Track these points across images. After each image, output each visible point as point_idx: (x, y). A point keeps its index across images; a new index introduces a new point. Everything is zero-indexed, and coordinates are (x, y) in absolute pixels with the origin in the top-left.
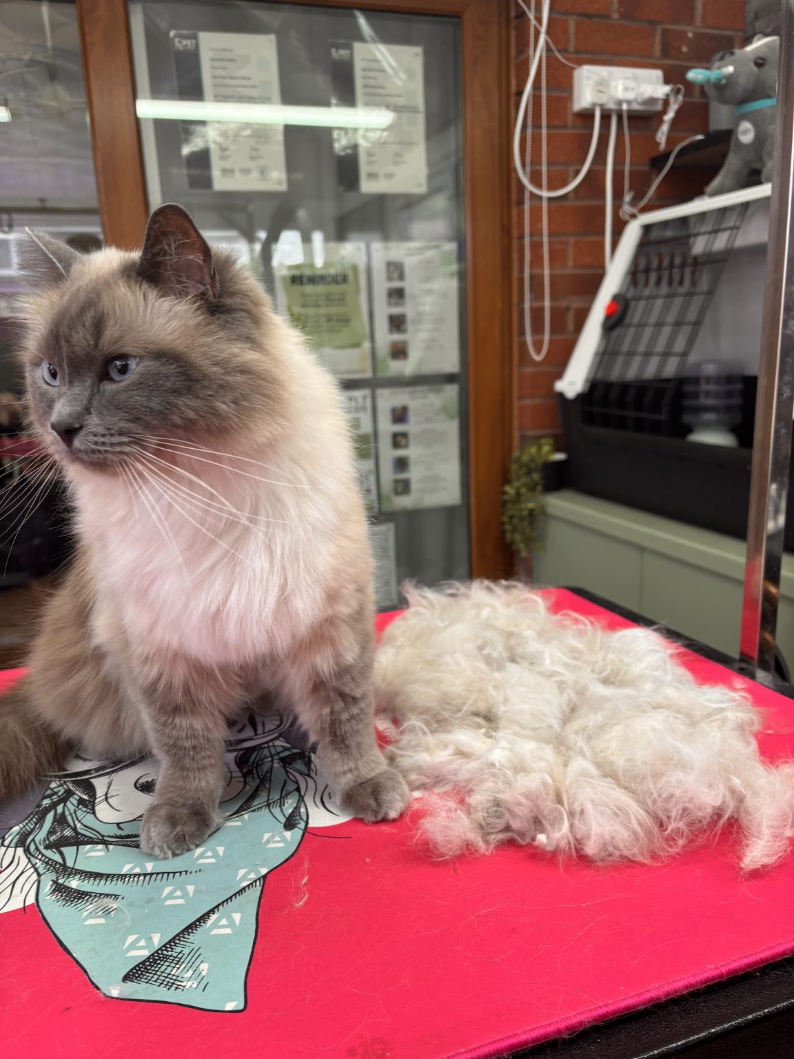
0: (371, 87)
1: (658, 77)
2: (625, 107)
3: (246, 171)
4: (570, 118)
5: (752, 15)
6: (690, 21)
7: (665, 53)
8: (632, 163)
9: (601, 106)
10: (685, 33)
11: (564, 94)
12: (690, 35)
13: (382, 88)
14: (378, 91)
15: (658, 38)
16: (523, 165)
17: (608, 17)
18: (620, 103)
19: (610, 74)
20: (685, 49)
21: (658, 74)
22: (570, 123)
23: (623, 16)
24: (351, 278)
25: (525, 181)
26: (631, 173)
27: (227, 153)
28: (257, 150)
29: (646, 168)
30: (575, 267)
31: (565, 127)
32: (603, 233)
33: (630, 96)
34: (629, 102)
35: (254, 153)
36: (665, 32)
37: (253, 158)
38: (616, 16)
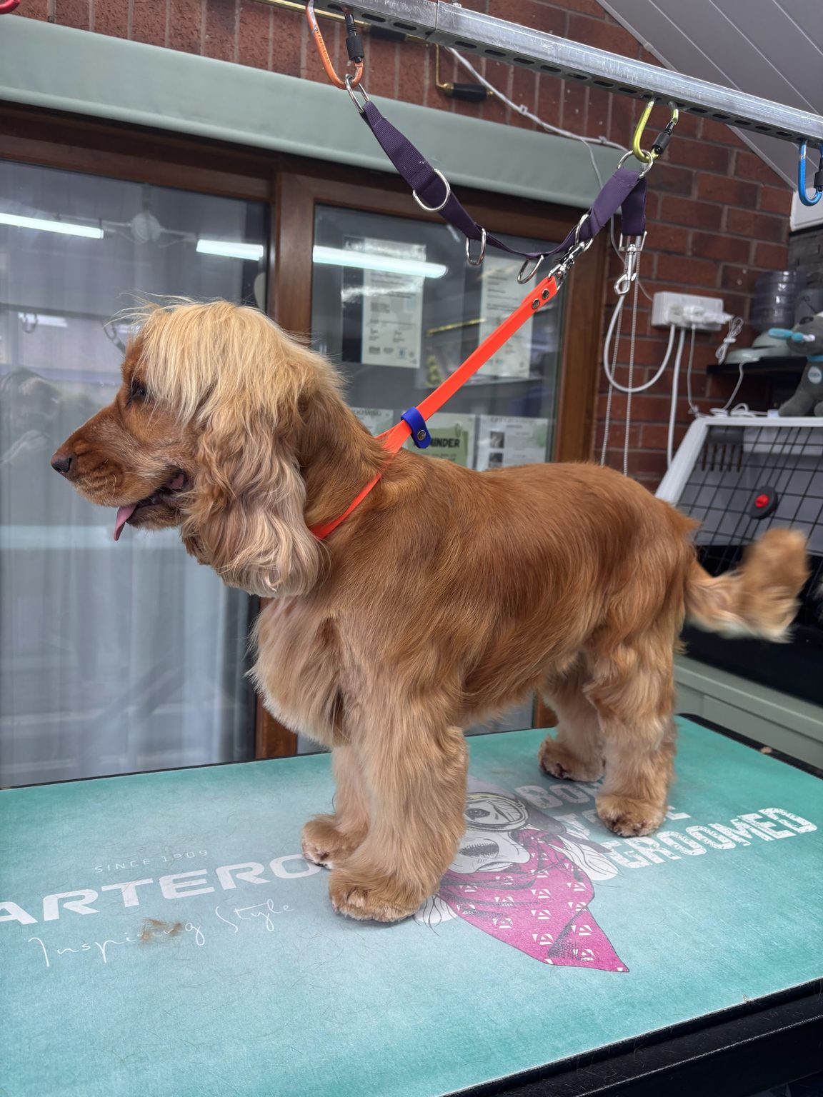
0: (494, 290)
1: (719, 305)
2: (694, 327)
3: (389, 351)
4: (649, 329)
5: (794, 260)
6: (746, 261)
7: (725, 284)
8: (693, 368)
9: (676, 325)
10: (741, 270)
11: (646, 311)
12: (745, 272)
13: (503, 292)
14: (500, 294)
15: (720, 273)
16: (610, 362)
17: (682, 254)
18: (690, 323)
19: (683, 300)
20: (739, 282)
21: (719, 303)
22: (648, 333)
23: (695, 254)
24: (461, 443)
25: (610, 378)
26: (692, 375)
27: (376, 334)
28: (399, 334)
29: (704, 372)
30: (643, 447)
31: (645, 336)
32: (668, 422)
33: (699, 319)
34: (697, 324)
35: (397, 337)
36: (726, 268)
37: (395, 340)
38: (689, 253)
